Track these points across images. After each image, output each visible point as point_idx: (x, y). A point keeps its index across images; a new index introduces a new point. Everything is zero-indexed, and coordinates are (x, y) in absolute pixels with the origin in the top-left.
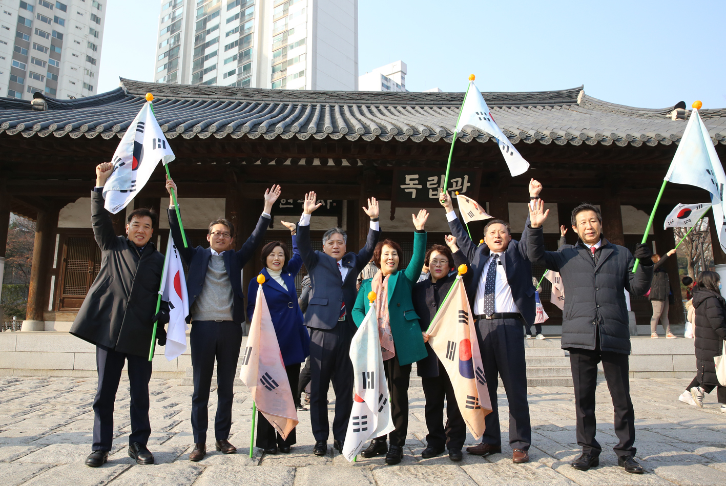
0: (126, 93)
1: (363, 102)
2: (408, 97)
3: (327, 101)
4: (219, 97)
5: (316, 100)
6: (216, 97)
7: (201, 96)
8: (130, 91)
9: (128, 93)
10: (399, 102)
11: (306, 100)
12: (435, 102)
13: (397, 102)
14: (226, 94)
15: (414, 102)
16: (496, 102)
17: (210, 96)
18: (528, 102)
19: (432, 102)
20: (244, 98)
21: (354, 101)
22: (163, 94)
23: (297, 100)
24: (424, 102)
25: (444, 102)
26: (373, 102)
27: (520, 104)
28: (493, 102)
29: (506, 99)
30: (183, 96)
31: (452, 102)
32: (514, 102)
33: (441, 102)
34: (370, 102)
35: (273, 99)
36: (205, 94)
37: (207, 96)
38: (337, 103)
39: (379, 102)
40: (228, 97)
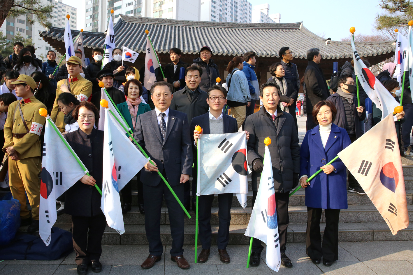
0: (122, 21)
1: (216, 26)
2: (233, 25)
3: (202, 26)
4: (160, 23)
5: (197, 25)
6: (159, 23)
7: (153, 22)
8: (124, 20)
9: (123, 20)
10: (230, 27)
11: (194, 25)
12: (244, 27)
13: (229, 27)
14: (162, 22)
15: (236, 27)
16: (268, 28)
17: (156, 23)
18: (280, 28)
19: (243, 27)
20: (169, 24)
21: (212, 26)
22: (137, 21)
23: (190, 25)
24: (239, 27)
25: (247, 27)
26: (220, 26)
27: (277, 29)
28: (266, 28)
29: (272, 26)
30: (145, 22)
31: (251, 27)
32: (274, 28)
33: (246, 27)
34: (218, 26)
35: (181, 24)
36: (154, 22)
37: (155, 23)
38: (206, 27)
39: (222, 26)
40: (163, 23)
